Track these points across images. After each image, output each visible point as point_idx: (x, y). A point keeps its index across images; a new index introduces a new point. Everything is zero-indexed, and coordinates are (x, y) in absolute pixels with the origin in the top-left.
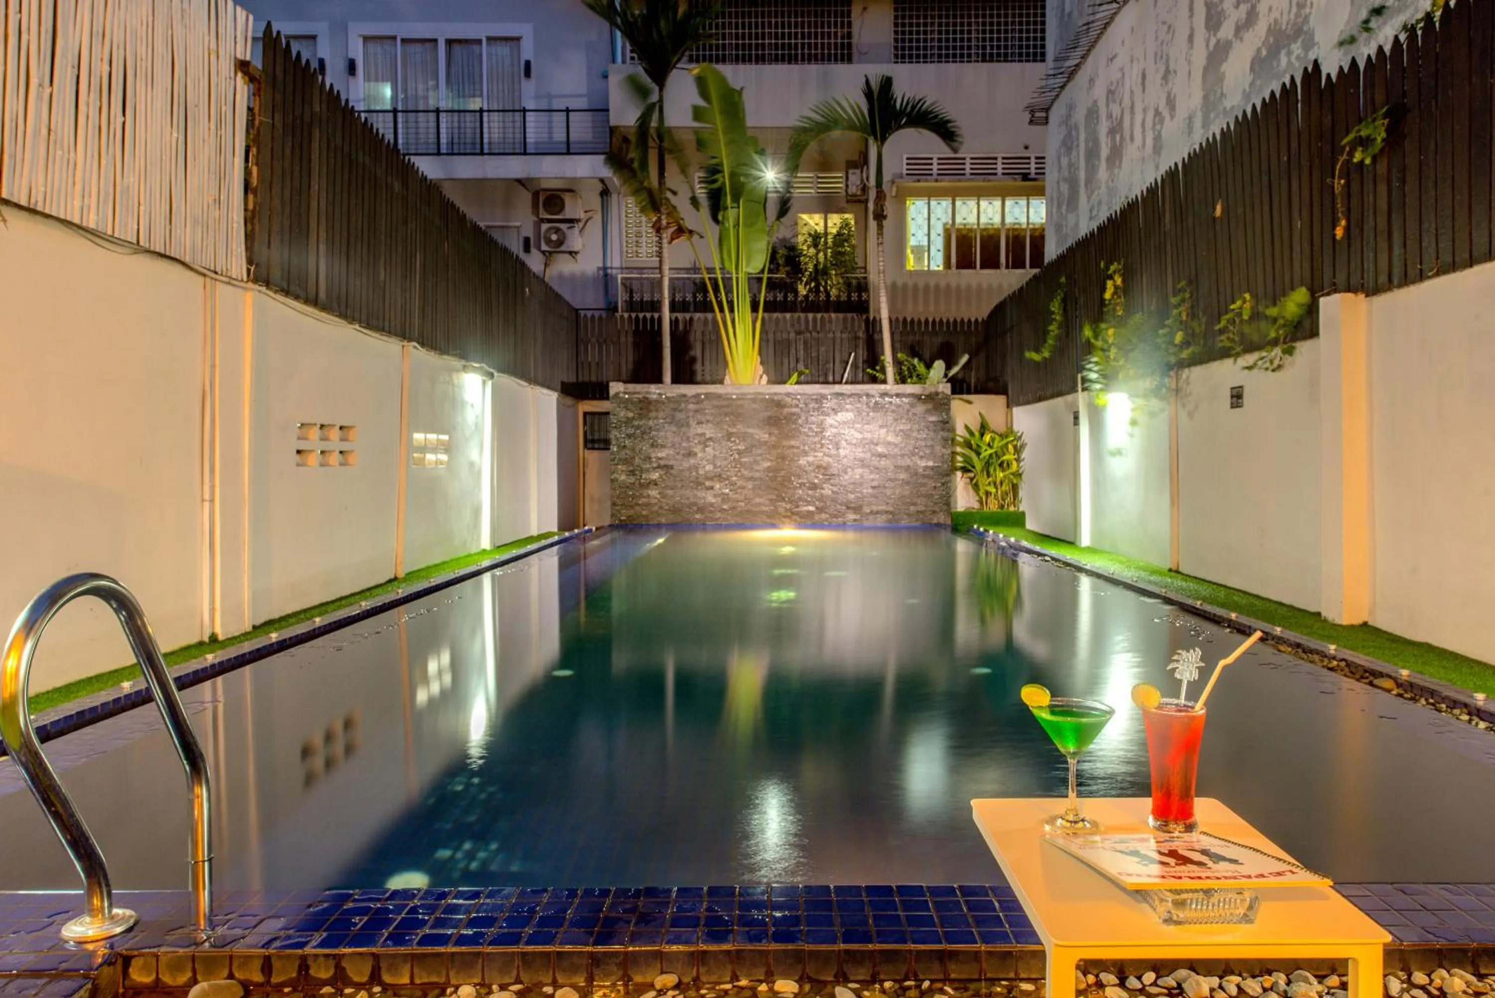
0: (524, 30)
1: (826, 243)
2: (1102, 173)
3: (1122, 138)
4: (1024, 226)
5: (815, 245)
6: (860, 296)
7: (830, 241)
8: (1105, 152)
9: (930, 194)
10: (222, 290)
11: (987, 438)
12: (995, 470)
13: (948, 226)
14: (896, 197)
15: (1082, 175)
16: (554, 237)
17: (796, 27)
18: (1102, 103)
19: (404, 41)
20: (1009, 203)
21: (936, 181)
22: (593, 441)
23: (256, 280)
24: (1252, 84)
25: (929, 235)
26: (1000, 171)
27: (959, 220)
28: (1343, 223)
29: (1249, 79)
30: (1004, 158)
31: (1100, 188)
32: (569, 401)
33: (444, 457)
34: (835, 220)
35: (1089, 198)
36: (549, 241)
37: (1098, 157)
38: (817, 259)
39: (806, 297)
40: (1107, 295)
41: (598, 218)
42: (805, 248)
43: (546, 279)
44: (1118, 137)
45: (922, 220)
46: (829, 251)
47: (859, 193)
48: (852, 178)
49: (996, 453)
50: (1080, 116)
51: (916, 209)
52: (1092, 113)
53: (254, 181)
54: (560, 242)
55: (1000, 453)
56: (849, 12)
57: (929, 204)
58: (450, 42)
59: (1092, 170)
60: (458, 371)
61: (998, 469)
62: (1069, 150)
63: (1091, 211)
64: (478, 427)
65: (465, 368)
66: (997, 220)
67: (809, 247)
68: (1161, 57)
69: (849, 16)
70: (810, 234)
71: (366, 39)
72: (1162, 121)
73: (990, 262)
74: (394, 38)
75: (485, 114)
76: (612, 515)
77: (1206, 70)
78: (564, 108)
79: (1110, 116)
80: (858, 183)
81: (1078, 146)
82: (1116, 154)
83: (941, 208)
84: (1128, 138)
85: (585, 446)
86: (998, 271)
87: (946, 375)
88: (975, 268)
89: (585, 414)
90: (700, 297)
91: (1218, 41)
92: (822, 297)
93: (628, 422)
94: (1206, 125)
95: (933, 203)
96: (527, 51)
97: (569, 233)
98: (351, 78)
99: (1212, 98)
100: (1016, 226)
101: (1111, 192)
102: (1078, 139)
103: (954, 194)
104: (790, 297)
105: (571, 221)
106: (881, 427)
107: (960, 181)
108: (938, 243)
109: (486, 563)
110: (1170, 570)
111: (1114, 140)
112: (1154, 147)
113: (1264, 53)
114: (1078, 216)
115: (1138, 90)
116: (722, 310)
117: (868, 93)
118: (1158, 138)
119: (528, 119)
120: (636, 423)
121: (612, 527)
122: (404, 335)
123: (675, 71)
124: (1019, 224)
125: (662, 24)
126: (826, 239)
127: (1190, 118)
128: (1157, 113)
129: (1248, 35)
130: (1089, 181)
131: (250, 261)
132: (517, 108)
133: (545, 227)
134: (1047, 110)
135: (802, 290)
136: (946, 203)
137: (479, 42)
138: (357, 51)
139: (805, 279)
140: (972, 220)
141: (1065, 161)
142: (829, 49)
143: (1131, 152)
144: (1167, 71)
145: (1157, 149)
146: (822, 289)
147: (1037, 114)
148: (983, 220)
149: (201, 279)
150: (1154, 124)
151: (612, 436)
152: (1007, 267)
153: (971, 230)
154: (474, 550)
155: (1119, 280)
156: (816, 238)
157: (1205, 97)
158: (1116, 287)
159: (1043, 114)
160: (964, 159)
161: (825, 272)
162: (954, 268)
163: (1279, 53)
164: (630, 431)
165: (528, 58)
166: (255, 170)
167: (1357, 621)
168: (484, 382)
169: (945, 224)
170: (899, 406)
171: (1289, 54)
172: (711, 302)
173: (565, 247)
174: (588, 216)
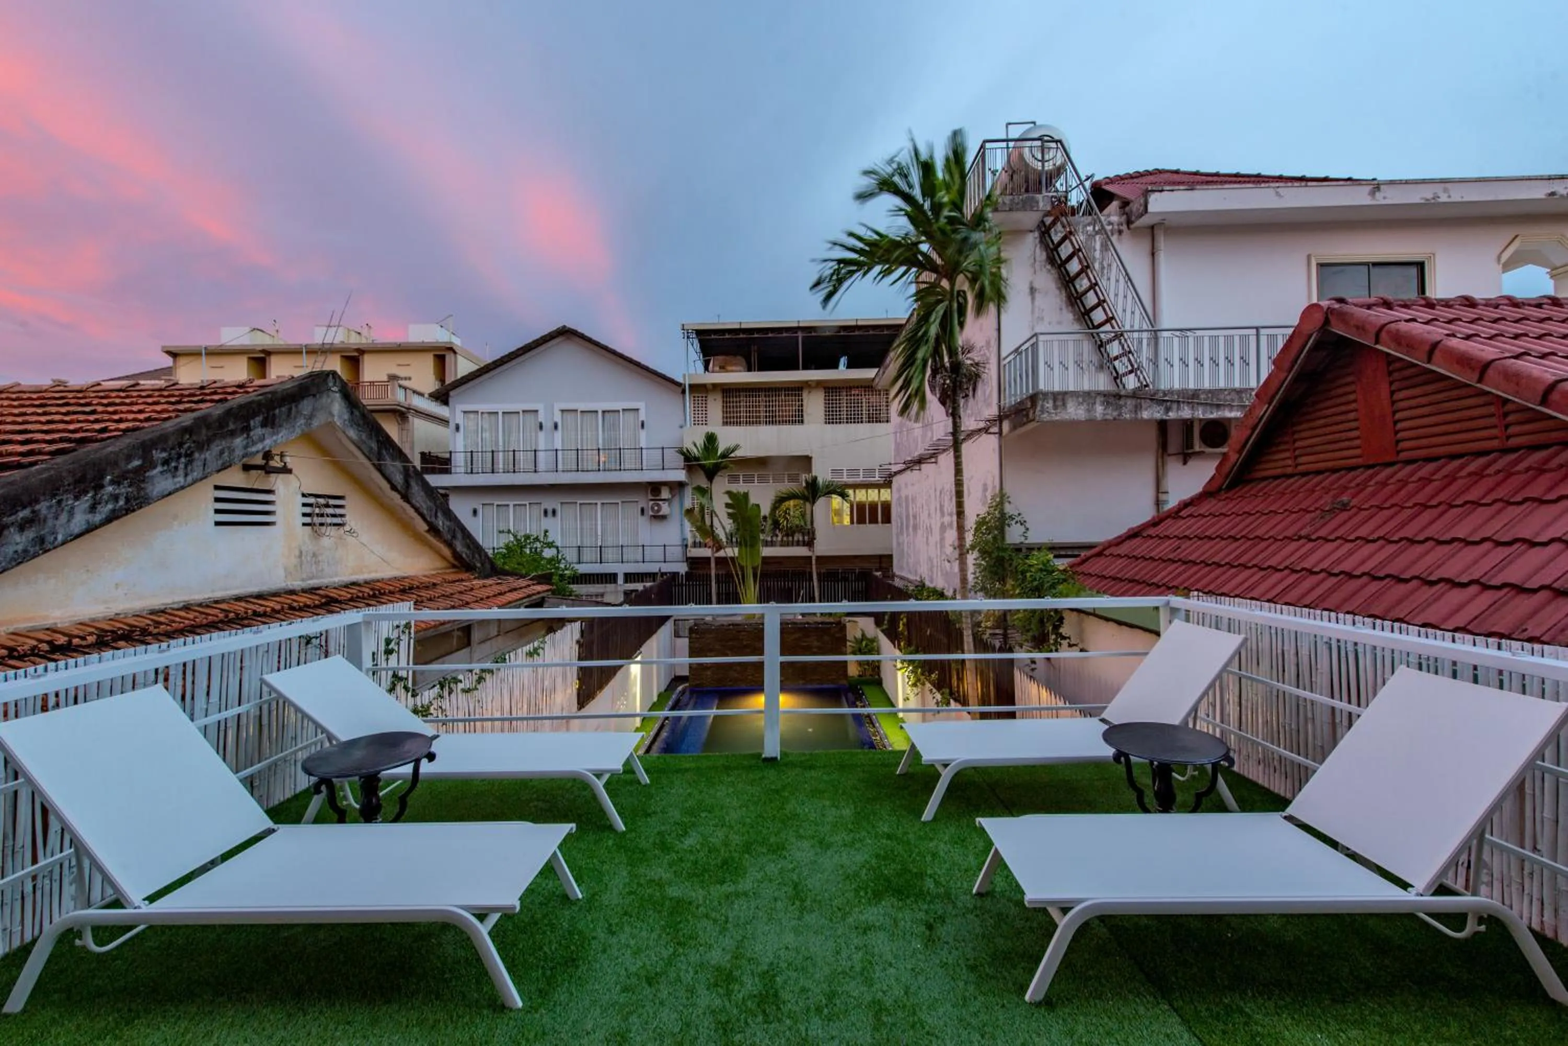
0: (641, 405)
11: (864, 643)
16: (656, 508)
19: (582, 412)
26: (877, 475)
27: (857, 499)
30: (879, 470)
36: (653, 510)
41: (678, 496)
54: (659, 510)
56: (802, 394)
58: (604, 412)
71: (562, 411)
74: (576, 411)
75: (622, 450)
78: (661, 447)
88: (866, 523)
96: (642, 416)
97: (663, 506)
103: (855, 487)
105: (664, 500)
119: (643, 452)
132: (638, 447)
133: (651, 503)
137: (618, 411)
138: (558, 418)
140: (864, 499)
142: (792, 416)
148: (870, 499)
153: (864, 504)
160: (859, 470)
162: (855, 524)
165: (643, 420)
173: (661, 513)
174: (673, 496)
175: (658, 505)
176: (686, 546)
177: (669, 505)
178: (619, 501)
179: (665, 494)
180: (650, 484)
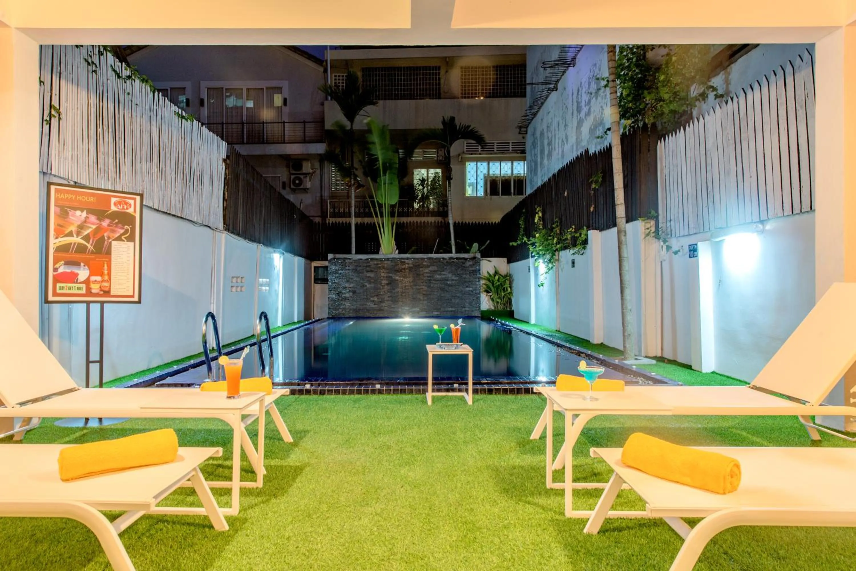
0: (284, 84)
1: (427, 183)
2: (545, 161)
3: (552, 148)
4: (522, 175)
5: (423, 185)
6: (444, 209)
7: (429, 183)
9: (477, 160)
10: (218, 234)
11: (497, 277)
12: (501, 292)
13: (486, 175)
14: (461, 161)
15: (539, 160)
16: (297, 182)
17: (414, 81)
18: (545, 130)
19: (227, 89)
20: (515, 163)
21: (480, 154)
22: (319, 279)
23: (226, 230)
24: (589, 138)
25: (477, 179)
26: (511, 149)
27: (491, 172)
28: (593, 206)
29: (588, 137)
30: (512, 143)
31: (544, 167)
32: (308, 262)
33: (267, 288)
34: (432, 171)
35: (541, 170)
36: (294, 183)
37: (544, 154)
38: (423, 191)
39: (418, 209)
40: (536, 221)
41: (318, 172)
42: (417, 186)
43: (301, 209)
45: (473, 172)
46: (429, 187)
47: (443, 159)
48: (440, 153)
49: (501, 284)
50: (538, 134)
51: (470, 167)
52: (542, 134)
53: (226, 197)
54: (300, 184)
55: (503, 284)
56: (439, 73)
57: (477, 164)
58: (248, 90)
59: (542, 158)
60: (272, 253)
61: (502, 291)
62: (534, 148)
63: (542, 177)
64: (278, 275)
65: (275, 252)
66: (509, 172)
67: (419, 186)
68: (564, 118)
69: (439, 75)
70: (420, 180)
71: (208, 89)
72: (564, 145)
73: (506, 191)
74: (222, 89)
75: (265, 124)
76: (329, 313)
77: (577, 128)
78: (302, 121)
79: (548, 137)
80: (443, 155)
81: (537, 147)
82: (550, 155)
83: (483, 167)
84: (554, 148)
85: (315, 282)
86: (510, 196)
87: (479, 250)
88: (499, 195)
89: (315, 267)
90: (367, 210)
91: (580, 118)
92: (426, 209)
93: (336, 272)
94: (577, 150)
95: (479, 164)
96: (285, 94)
97: (304, 180)
98: (201, 108)
99: (578, 140)
100: (519, 175)
101: (548, 170)
102: (537, 144)
103: (489, 160)
104: (410, 210)
105: (306, 174)
106: (449, 272)
107: (491, 154)
108: (481, 183)
109: (280, 332)
110: (556, 331)
111: (549, 148)
112: (562, 155)
113: (592, 127)
114: (537, 178)
115: (557, 129)
116: (377, 216)
117: (444, 122)
118: (563, 151)
119: (286, 126)
120: (340, 272)
121: (329, 318)
122: (259, 242)
123: (358, 116)
124: (520, 174)
125: (353, 97)
126: (428, 182)
127: (572, 146)
128: (563, 141)
129: (588, 118)
130: (541, 163)
131: (224, 224)
132: (280, 121)
133: (292, 177)
134: (527, 127)
135: (416, 206)
136: (485, 164)
137: (262, 89)
138: (204, 95)
139: (417, 201)
140: (497, 172)
141: (533, 153)
142: (430, 91)
143: (554, 154)
144: (566, 125)
145: (563, 156)
146: (425, 205)
147: (522, 129)
148: (503, 172)
149: (212, 231)
150: (562, 145)
151: (329, 278)
152: (514, 195)
153: (497, 177)
154: (276, 327)
155: (540, 214)
156: (423, 181)
157: (577, 139)
158: (539, 217)
159: (525, 129)
160: (493, 143)
161: (427, 198)
162: (489, 195)
164: (337, 275)
165: (285, 97)
166: (226, 193)
167: (599, 342)
168: (280, 257)
169: (484, 174)
170: (458, 263)
171: (599, 130)
172: (372, 212)
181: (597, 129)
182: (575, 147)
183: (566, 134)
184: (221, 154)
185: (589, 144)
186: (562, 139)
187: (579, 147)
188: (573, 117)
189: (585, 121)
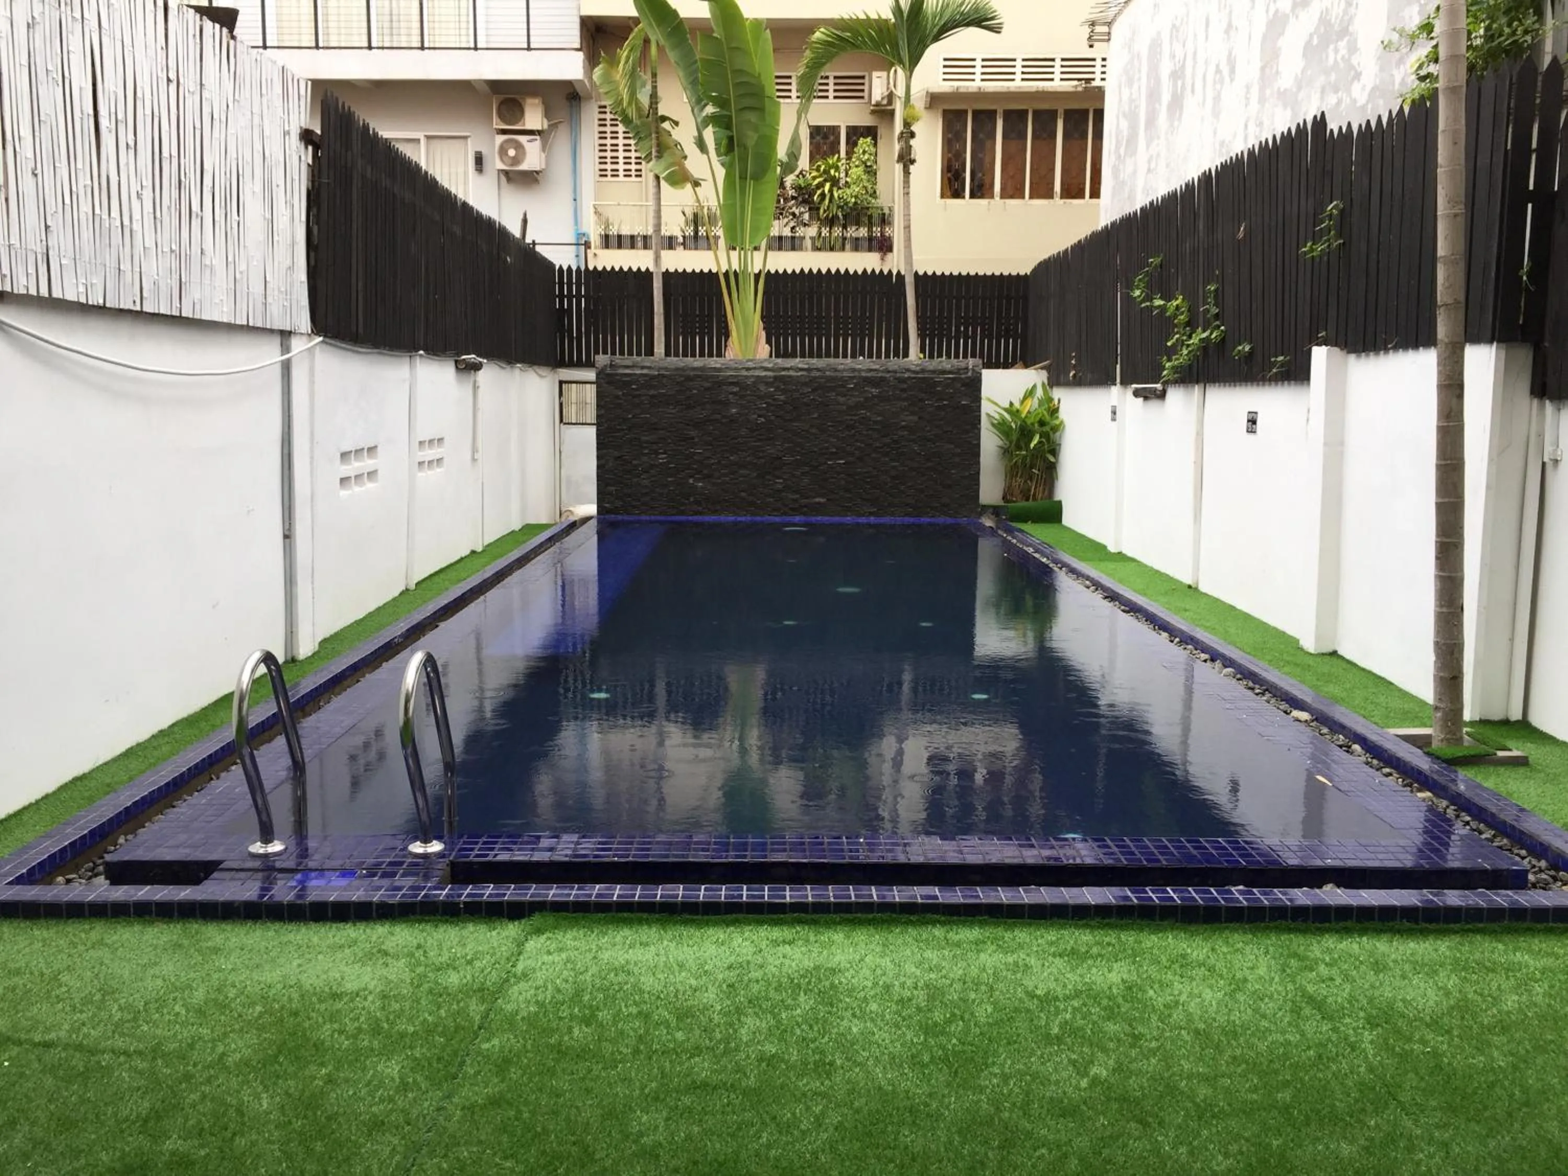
2: (1162, 121)
3: (1183, 84)
6: (883, 231)
8: (1166, 97)
14: (929, 109)
15: (1142, 117)
16: (512, 152)
21: (979, 88)
26: (1058, 76)
30: (1063, 60)
31: (1159, 137)
35: (1148, 146)
37: (1159, 101)
41: (565, 130)
44: (1180, 83)
50: (1143, 44)
52: (1156, 47)
54: (519, 160)
59: (1152, 113)
62: (1130, 82)
63: (1149, 162)
68: (1225, 6)
72: (1222, 82)
77: (1265, 37)
79: (1173, 56)
81: (1139, 79)
82: (1176, 104)
84: (1189, 88)
86: (1050, 201)
88: (1022, 197)
91: (1277, 11)
97: (530, 148)
102: (1140, 71)
105: (533, 132)
111: (1175, 85)
112: (1214, 111)
113: (1315, 41)
114: (1136, 163)
115: (1201, 36)
118: (1217, 100)
127: (1248, 87)
128: (1218, 71)
129: (1303, 15)
130: (1149, 126)
133: (500, 139)
134: (1109, 24)
141: (1126, 92)
143: (1190, 103)
144: (1230, 26)
147: (1099, 27)
150: (1215, 82)
152: (1061, 196)
159: (1105, 29)
160: (1014, 60)
163: (1328, 47)
171: (1336, 51)
173: (524, 167)
174: (553, 127)
175: (519, 147)
176: (587, 245)
177: (544, 148)
178: (420, 135)
179: (534, 118)
180: (496, 86)
181: (1332, 47)
182: (1255, 91)
183: (1230, 54)
184: (294, 117)
185: (1299, 88)
186: (1218, 66)
187: (1268, 92)
188: (1253, 7)
189: (1292, 20)
